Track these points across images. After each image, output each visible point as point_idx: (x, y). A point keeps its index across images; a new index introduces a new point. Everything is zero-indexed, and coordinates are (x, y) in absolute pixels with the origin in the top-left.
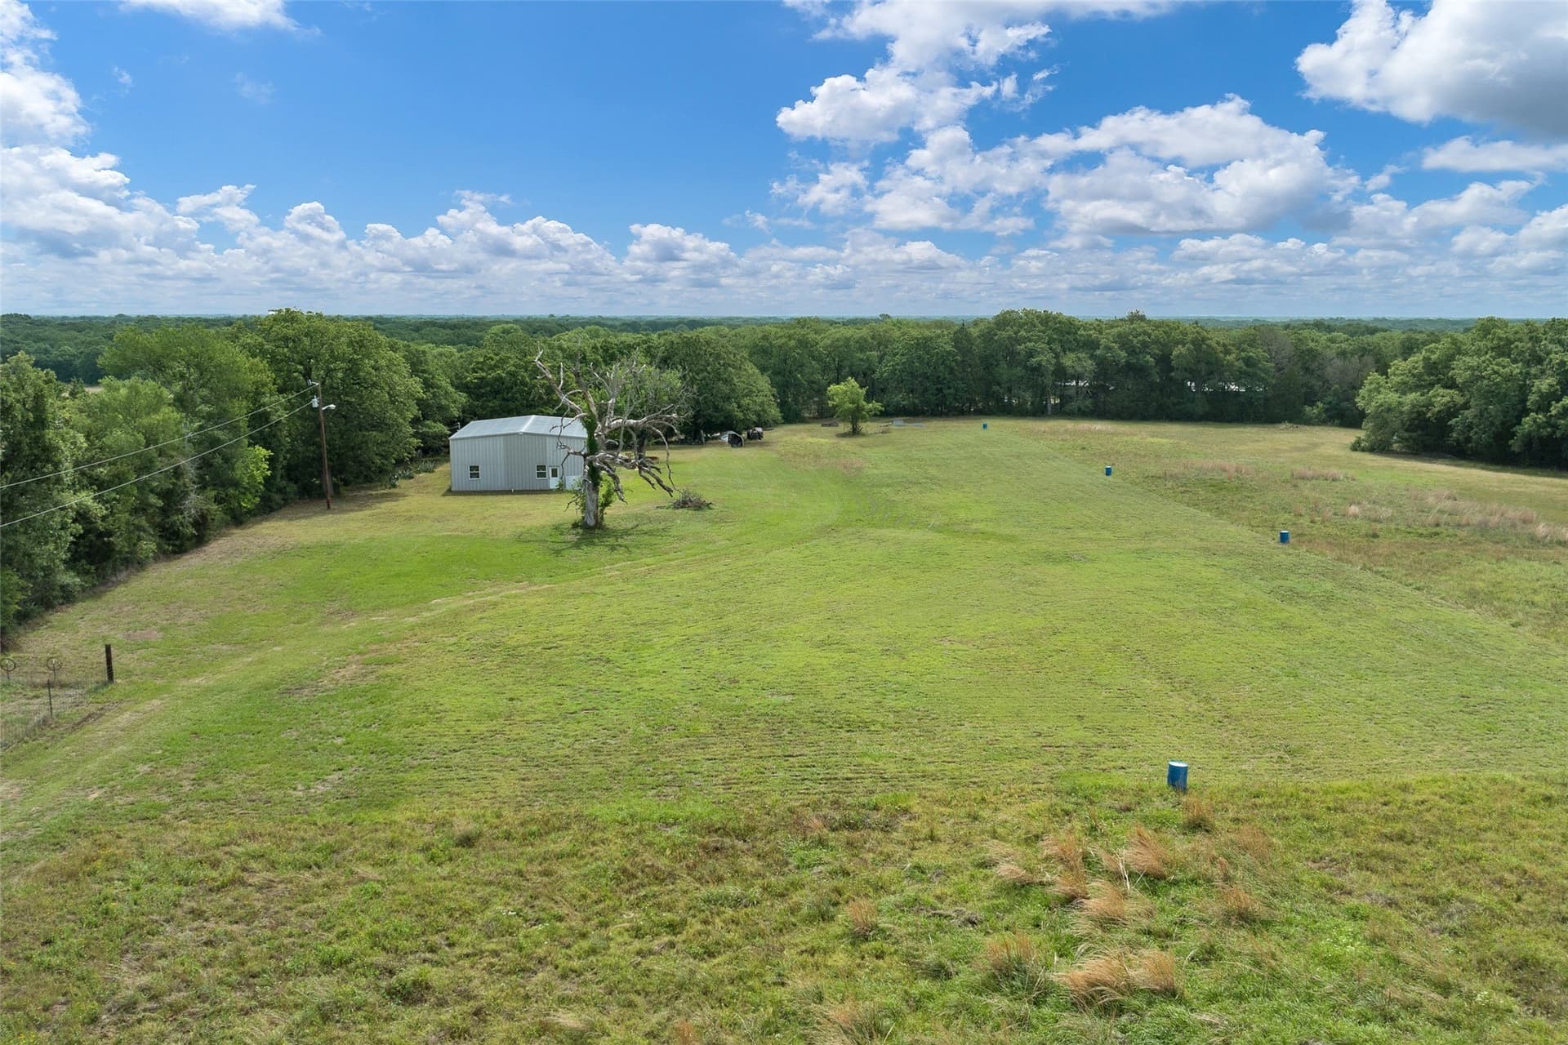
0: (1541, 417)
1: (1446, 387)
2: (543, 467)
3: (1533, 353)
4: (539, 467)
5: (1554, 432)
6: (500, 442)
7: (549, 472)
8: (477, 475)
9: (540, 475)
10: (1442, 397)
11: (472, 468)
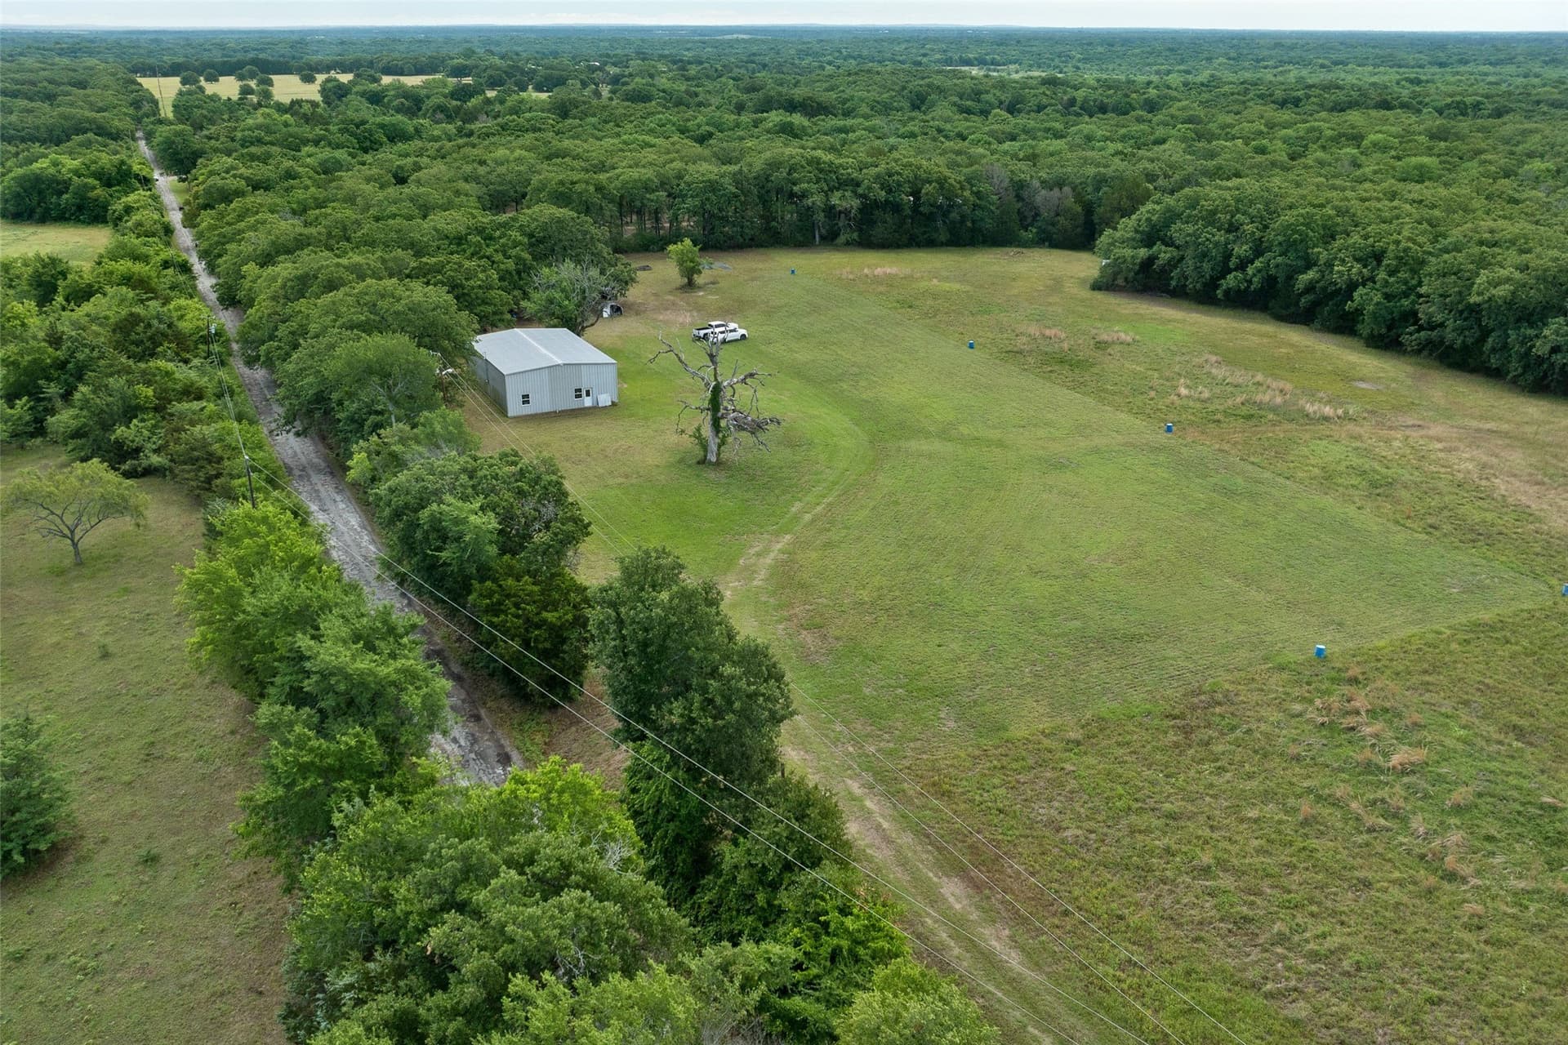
0: (1240, 275)
1: (1167, 245)
2: (580, 390)
3: (1231, 224)
4: (576, 391)
5: (1249, 287)
6: (545, 374)
7: (584, 393)
8: (528, 402)
9: (577, 397)
10: (1165, 254)
11: (524, 397)
